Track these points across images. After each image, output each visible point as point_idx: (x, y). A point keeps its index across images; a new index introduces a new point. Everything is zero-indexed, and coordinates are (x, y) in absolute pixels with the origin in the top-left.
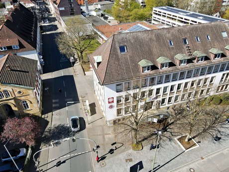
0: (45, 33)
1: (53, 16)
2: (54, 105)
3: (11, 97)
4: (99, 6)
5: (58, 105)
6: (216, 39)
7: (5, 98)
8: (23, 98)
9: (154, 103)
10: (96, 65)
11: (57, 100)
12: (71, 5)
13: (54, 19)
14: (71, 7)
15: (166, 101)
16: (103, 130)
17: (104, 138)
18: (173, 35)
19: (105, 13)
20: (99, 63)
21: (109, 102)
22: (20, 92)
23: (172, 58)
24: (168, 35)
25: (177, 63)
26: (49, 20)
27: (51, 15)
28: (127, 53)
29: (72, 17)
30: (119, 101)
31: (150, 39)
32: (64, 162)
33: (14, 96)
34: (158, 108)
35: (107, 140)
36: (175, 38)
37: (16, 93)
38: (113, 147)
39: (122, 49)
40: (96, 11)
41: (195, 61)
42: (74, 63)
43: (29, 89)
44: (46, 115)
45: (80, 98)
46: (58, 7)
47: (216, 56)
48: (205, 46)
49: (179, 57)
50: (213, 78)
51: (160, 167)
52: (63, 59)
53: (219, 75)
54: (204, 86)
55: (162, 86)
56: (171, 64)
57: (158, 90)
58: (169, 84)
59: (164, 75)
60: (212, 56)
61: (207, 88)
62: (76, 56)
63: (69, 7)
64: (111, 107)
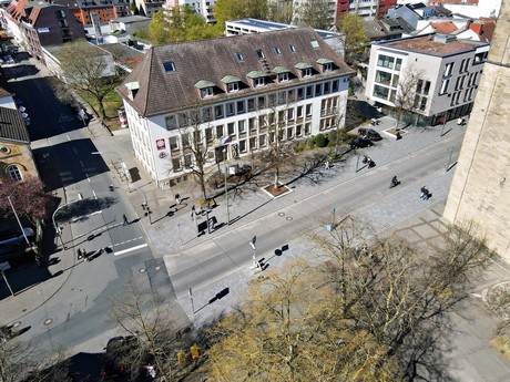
0: (13, 80)
1: (21, 49)
2: (63, 180)
4: (122, 26)
5: (71, 178)
6: (304, 50)
8: (10, 161)
9: (230, 148)
10: (131, 97)
11: (69, 173)
12: (63, 22)
13: (26, 56)
14: (63, 26)
15: (247, 145)
16: (155, 195)
17: (157, 203)
18: (240, 46)
19: (136, 38)
20: (135, 92)
21: (159, 148)
22: (4, 150)
23: (244, 76)
24: (233, 46)
25: (251, 82)
26: (13, 58)
27: (17, 48)
28: (177, 73)
29: (68, 46)
30: (173, 146)
31: (209, 52)
32: (100, 234)
34: (237, 158)
35: (161, 204)
36: (245, 49)
38: (173, 209)
39: (168, 67)
40: (117, 36)
41: (277, 80)
42: (88, 121)
43: (21, 144)
44: (54, 192)
45: (110, 166)
46: (35, 26)
47: (304, 72)
48: (288, 60)
49: (253, 74)
50: (308, 107)
51: (239, 218)
52: (64, 118)
53: (316, 102)
54: (300, 120)
55: (235, 119)
56: (242, 85)
57: (231, 126)
58: (246, 116)
59: (235, 102)
60: (300, 73)
61: (304, 123)
62: (90, 111)
63: (59, 27)
64: (163, 156)
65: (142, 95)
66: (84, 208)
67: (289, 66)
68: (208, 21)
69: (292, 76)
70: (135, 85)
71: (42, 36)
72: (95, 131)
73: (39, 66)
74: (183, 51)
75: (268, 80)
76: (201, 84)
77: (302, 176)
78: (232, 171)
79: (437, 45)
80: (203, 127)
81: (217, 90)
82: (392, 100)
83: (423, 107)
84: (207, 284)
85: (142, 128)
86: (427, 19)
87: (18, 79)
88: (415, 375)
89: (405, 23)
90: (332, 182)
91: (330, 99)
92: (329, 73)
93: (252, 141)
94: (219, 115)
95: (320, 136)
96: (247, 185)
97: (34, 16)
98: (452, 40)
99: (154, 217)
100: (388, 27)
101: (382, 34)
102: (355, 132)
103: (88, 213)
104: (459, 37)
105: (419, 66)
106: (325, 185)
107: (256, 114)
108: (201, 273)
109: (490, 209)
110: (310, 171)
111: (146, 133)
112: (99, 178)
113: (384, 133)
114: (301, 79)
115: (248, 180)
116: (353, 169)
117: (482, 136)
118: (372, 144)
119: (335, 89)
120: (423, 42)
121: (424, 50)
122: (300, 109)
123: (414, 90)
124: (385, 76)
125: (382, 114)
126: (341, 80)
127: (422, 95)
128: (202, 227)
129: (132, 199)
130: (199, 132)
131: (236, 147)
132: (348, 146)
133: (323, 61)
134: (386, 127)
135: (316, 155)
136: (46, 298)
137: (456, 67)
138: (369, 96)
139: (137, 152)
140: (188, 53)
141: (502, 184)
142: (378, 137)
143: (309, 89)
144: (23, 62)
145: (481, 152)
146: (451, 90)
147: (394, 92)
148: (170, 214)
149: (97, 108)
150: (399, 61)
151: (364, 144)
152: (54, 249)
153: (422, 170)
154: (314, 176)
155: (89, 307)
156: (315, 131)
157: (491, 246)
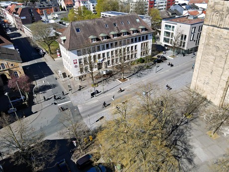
1: (14, 26)
2: (35, 78)
3: (6, 69)
4: (56, 16)
5: (38, 77)
6: (133, 23)
7: (2, 70)
8: (14, 69)
9: (103, 64)
10: (63, 43)
11: (37, 75)
12: (31, 14)
13: (15, 29)
14: (32, 16)
15: (111, 62)
16: (73, 83)
18: (107, 21)
20: (64, 40)
21: (74, 63)
22: (12, 65)
23: (108, 34)
24: (104, 22)
25: (112, 36)
27: (11, 26)
28: (81, 33)
29: (34, 24)
30: (80, 62)
31: (94, 24)
33: (8, 68)
34: (106, 68)
35: (76, 86)
36: (109, 23)
37: (10, 65)
39: (78, 30)
40: (54, 20)
41: (122, 35)
43: (19, 62)
45: (54, 72)
46: (20, 16)
47: (133, 32)
48: (127, 27)
49: (112, 33)
50: (136, 46)
51: (108, 91)
52: (34, 54)
53: (139, 44)
54: (132, 52)
55: (105, 51)
56: (108, 37)
57: (104, 54)
58: (110, 50)
59: (105, 44)
60: (132, 32)
61: (134, 53)
62: (44, 51)
63: (30, 16)
64: (76, 66)
65: (68, 42)
66: (44, 88)
67: (128, 29)
68: (93, 13)
69: (128, 33)
70: (64, 38)
71: (23, 20)
72: (47, 59)
73: (21, 33)
74: (84, 24)
75: (119, 35)
76: (91, 37)
77: (133, 74)
78: (104, 73)
79: (189, 20)
80: (92, 55)
81: (98, 39)
82: (171, 43)
83: (184, 46)
84: (95, 115)
85: (67, 56)
86: (187, 10)
87: (13, 39)
88: (176, 144)
89: (178, 12)
90: (145, 77)
91: (144, 43)
92: (144, 32)
93: (113, 61)
94: (99, 50)
95: (141, 58)
96: (111, 78)
97: (19, 12)
98: (196, 18)
99: (73, 91)
100: (170, 14)
101: (168, 17)
102: (156, 57)
103: (46, 90)
104: (198, 17)
105: (181, 29)
106: (143, 78)
107: (114, 49)
108: (93, 111)
109: (208, 83)
110: (137, 73)
111: (69, 57)
112: (50, 77)
113: (168, 57)
114: (132, 34)
115: (111, 76)
116: (154, 71)
117: (203, 54)
118: (163, 62)
119: (147, 38)
120: (184, 19)
121: (183, 22)
122: (132, 47)
123: (180, 39)
124: (168, 33)
125: (168, 50)
126: (149, 35)
127: (183, 41)
128: (93, 95)
129: (64, 85)
130: (91, 57)
131: (106, 63)
132: (153, 63)
133: (141, 27)
134: (169, 55)
135: (139, 66)
136: (32, 121)
137: (197, 29)
138: (162, 42)
139: (65, 66)
140: (86, 24)
141: (211, 73)
142: (165, 59)
143: (136, 39)
144: (15, 32)
145: (203, 61)
146: (195, 38)
147: (172, 40)
148: (80, 90)
149: (47, 50)
150: (173, 27)
151: (159, 61)
152: (33, 104)
153: (183, 71)
154: (138, 74)
155: (49, 124)
156: (139, 57)
157: (208, 98)
